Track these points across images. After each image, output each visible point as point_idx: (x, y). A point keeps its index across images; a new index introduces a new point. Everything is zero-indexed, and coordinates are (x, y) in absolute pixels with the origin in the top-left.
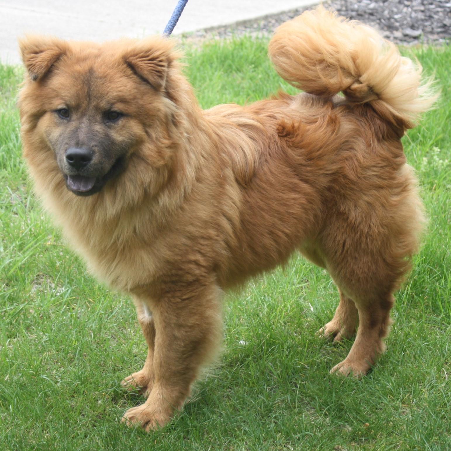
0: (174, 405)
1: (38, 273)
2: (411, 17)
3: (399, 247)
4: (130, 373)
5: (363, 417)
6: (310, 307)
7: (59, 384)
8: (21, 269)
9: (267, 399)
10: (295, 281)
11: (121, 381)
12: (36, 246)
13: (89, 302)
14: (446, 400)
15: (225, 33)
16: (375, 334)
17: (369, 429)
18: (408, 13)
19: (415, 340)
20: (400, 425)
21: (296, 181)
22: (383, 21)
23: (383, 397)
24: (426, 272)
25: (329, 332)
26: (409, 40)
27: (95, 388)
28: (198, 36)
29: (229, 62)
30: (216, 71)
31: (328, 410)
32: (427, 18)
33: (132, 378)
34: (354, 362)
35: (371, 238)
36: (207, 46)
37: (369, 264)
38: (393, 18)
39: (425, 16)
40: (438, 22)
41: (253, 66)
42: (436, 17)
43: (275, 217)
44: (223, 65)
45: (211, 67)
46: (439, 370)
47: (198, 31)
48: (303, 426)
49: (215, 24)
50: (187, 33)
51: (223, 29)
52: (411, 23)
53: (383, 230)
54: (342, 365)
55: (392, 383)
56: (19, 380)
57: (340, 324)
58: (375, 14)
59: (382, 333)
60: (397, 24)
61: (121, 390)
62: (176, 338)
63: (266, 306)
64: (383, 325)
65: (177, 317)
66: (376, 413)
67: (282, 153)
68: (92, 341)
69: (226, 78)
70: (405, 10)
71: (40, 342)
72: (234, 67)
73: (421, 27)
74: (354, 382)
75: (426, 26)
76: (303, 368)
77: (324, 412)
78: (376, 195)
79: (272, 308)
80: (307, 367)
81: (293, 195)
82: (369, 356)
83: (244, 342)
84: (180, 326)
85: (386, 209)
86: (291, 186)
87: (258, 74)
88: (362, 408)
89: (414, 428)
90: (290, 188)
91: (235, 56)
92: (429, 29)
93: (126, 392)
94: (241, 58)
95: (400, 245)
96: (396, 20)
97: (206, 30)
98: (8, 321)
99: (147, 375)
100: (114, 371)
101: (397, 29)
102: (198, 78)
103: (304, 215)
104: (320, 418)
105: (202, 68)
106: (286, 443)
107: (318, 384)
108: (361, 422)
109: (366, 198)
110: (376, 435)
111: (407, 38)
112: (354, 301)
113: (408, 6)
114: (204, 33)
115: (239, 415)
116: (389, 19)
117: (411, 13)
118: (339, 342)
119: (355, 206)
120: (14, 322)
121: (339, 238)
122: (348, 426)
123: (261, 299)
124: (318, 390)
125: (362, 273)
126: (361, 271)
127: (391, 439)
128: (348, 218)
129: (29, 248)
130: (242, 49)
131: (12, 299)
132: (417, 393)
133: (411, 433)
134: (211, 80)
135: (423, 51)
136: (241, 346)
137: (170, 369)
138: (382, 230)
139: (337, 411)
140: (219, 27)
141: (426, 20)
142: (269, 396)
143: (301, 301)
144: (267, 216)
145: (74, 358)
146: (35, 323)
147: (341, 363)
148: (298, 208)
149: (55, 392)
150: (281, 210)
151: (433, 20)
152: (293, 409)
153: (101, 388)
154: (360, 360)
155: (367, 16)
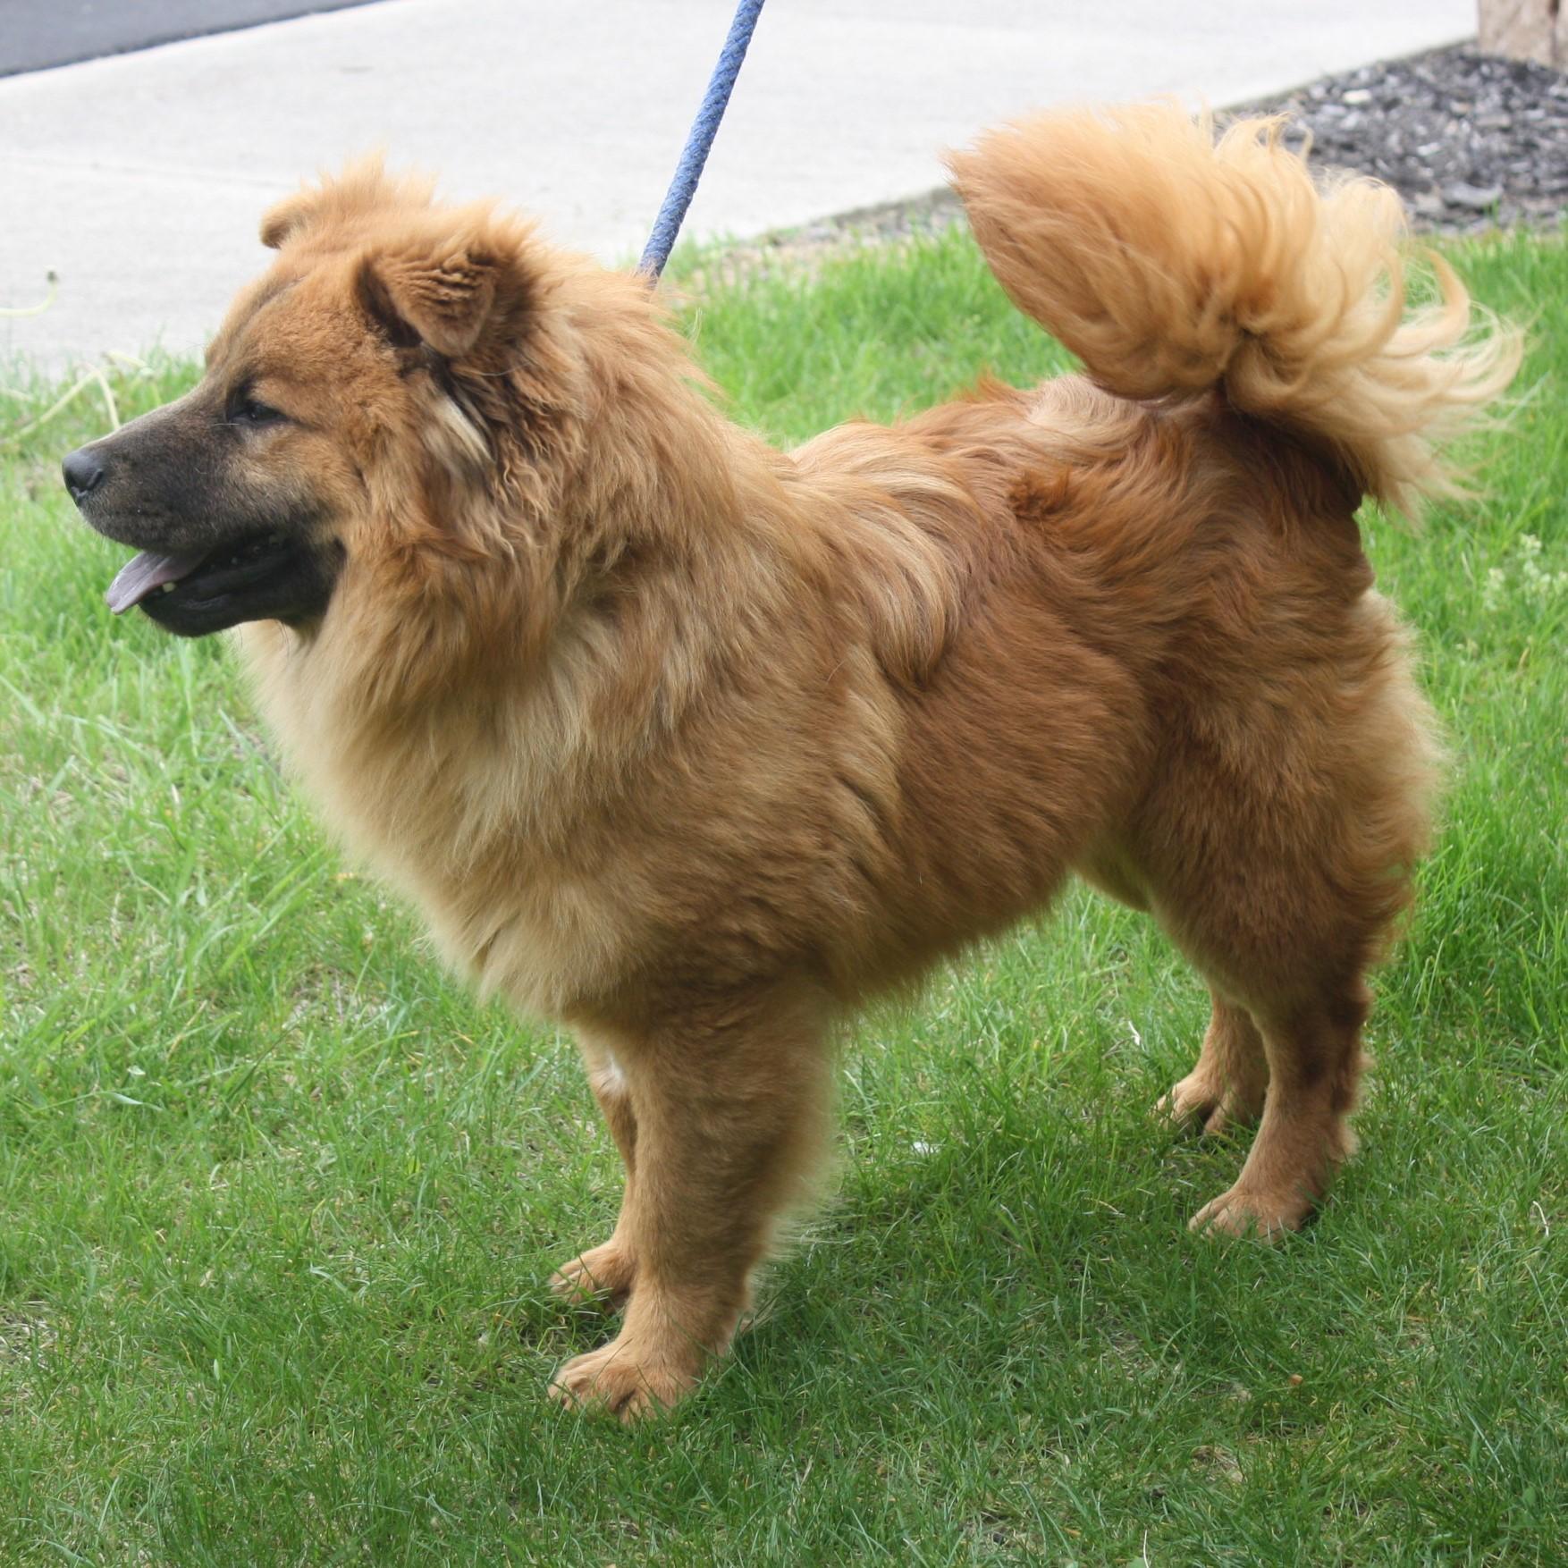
0: (704, 1342)
1: (312, 965)
2: (1469, 150)
3: (1371, 836)
4: (578, 1252)
5: (1287, 1357)
6: (1130, 1033)
7: (363, 1291)
8: (255, 955)
9: (992, 1314)
10: (1088, 958)
11: (550, 1273)
12: (304, 884)
13: (463, 1044)
14: (1542, 1298)
15: (899, 227)
16: (1321, 1105)
17: (1303, 1393)
18: (1462, 136)
19: (1449, 1119)
20: (1400, 1377)
21: (1073, 648)
22: (1381, 164)
23: (1350, 1295)
24: (1489, 915)
25: (1188, 1106)
26: (1464, 219)
27: (470, 1301)
28: (814, 239)
29: (902, 310)
30: (862, 339)
31: (1180, 1340)
32: (1518, 149)
33: (583, 1265)
34: (1260, 1193)
35: (1283, 812)
36: (835, 267)
37: (1283, 894)
38: (1416, 155)
39: (1514, 143)
40: (1552, 161)
41: (977, 318)
42: (1546, 144)
43: (1016, 768)
44: (885, 321)
45: (849, 329)
46: (1524, 1208)
47: (815, 224)
48: (1098, 1391)
49: (868, 200)
50: (781, 233)
51: (892, 214)
52: (1468, 168)
53: (1318, 786)
54: (1225, 1205)
55: (1376, 1250)
56: (242, 1284)
57: (1218, 1079)
58: (1360, 146)
59: (1341, 1099)
60: (1427, 173)
61: (547, 1304)
62: (706, 1142)
63: (997, 1034)
64: (1343, 1074)
65: (706, 1080)
66: (1326, 1345)
67: (1030, 572)
68: (465, 1162)
69: (892, 359)
70: (1451, 128)
71: (310, 1169)
72: (918, 326)
73: (1501, 178)
74: (1258, 1253)
75: (1516, 175)
76: (1105, 1217)
77: (1165, 1347)
78: (1299, 684)
79: (1013, 1041)
80: (1116, 1212)
81: (1069, 696)
82: (1304, 1173)
83: (926, 1145)
84: (716, 1106)
85: (1326, 725)
86: (1059, 666)
87: (990, 341)
88: (1283, 1332)
89: (1444, 1385)
90: (1058, 673)
91: (921, 290)
92: (1523, 183)
93: (562, 1309)
94: (938, 296)
95: (1373, 830)
96: (1424, 162)
97: (840, 221)
98: (218, 1110)
99: (625, 1254)
100: (530, 1246)
101: (1425, 188)
102: (807, 362)
103: (1104, 754)
104: (1156, 1366)
105: (819, 334)
106: (1048, 1445)
107: (1151, 1264)
108: (1282, 1372)
109: (1271, 694)
110: (1324, 1408)
111: (1456, 214)
112: (1247, 1008)
113: (1459, 117)
114: (834, 230)
115: (907, 1365)
116: (1401, 159)
117: (1470, 137)
118: (1220, 1134)
119: (1241, 720)
120: (233, 1115)
121: (1192, 818)
122: (1238, 1386)
123: (981, 1014)
124: (1148, 1280)
125: (1261, 923)
126: (1258, 917)
127: (1373, 1422)
128: (1217, 758)
129: (285, 890)
130: (943, 270)
131: (229, 1046)
132: (1453, 1281)
133: (1433, 1398)
134: (846, 367)
135: (1499, 249)
136: (918, 1157)
137: (688, 1235)
138: (1315, 786)
139: (1206, 1342)
140: (881, 209)
141: (1516, 157)
142: (999, 1303)
143: (1105, 1017)
144: (991, 770)
145: (410, 1213)
146: (300, 1113)
147: (1222, 1197)
148: (1085, 733)
149: (350, 1314)
150: (1034, 745)
151: (1536, 154)
152: (1070, 1342)
153: (488, 1297)
154: (1278, 1184)
155: (1332, 153)
